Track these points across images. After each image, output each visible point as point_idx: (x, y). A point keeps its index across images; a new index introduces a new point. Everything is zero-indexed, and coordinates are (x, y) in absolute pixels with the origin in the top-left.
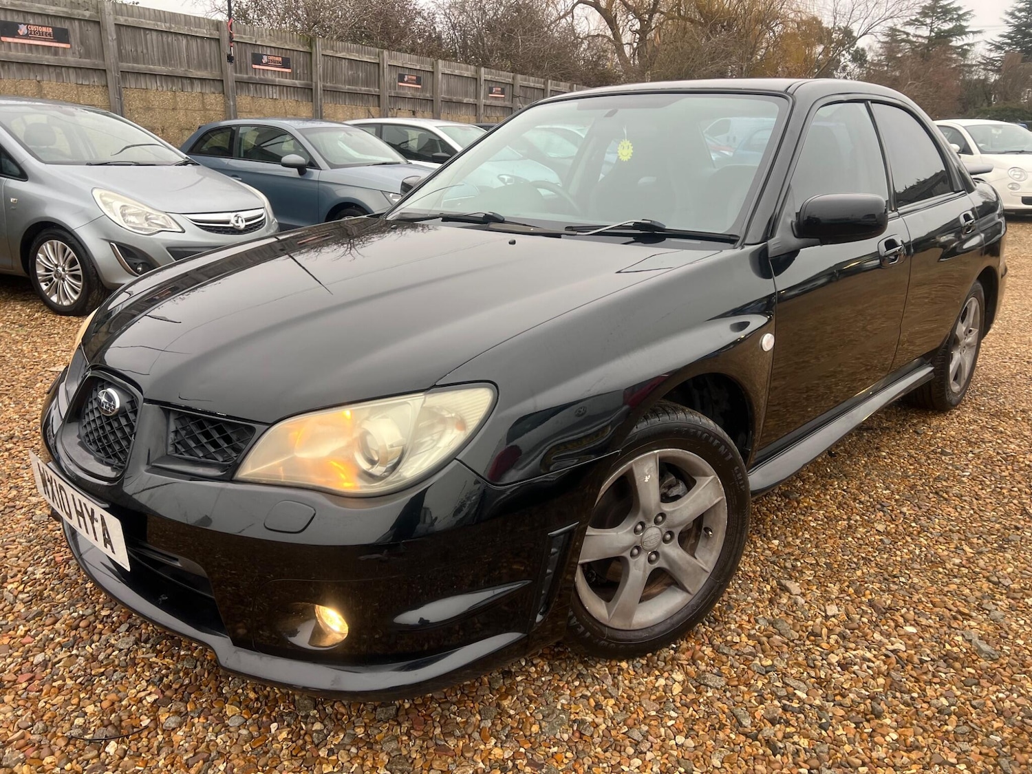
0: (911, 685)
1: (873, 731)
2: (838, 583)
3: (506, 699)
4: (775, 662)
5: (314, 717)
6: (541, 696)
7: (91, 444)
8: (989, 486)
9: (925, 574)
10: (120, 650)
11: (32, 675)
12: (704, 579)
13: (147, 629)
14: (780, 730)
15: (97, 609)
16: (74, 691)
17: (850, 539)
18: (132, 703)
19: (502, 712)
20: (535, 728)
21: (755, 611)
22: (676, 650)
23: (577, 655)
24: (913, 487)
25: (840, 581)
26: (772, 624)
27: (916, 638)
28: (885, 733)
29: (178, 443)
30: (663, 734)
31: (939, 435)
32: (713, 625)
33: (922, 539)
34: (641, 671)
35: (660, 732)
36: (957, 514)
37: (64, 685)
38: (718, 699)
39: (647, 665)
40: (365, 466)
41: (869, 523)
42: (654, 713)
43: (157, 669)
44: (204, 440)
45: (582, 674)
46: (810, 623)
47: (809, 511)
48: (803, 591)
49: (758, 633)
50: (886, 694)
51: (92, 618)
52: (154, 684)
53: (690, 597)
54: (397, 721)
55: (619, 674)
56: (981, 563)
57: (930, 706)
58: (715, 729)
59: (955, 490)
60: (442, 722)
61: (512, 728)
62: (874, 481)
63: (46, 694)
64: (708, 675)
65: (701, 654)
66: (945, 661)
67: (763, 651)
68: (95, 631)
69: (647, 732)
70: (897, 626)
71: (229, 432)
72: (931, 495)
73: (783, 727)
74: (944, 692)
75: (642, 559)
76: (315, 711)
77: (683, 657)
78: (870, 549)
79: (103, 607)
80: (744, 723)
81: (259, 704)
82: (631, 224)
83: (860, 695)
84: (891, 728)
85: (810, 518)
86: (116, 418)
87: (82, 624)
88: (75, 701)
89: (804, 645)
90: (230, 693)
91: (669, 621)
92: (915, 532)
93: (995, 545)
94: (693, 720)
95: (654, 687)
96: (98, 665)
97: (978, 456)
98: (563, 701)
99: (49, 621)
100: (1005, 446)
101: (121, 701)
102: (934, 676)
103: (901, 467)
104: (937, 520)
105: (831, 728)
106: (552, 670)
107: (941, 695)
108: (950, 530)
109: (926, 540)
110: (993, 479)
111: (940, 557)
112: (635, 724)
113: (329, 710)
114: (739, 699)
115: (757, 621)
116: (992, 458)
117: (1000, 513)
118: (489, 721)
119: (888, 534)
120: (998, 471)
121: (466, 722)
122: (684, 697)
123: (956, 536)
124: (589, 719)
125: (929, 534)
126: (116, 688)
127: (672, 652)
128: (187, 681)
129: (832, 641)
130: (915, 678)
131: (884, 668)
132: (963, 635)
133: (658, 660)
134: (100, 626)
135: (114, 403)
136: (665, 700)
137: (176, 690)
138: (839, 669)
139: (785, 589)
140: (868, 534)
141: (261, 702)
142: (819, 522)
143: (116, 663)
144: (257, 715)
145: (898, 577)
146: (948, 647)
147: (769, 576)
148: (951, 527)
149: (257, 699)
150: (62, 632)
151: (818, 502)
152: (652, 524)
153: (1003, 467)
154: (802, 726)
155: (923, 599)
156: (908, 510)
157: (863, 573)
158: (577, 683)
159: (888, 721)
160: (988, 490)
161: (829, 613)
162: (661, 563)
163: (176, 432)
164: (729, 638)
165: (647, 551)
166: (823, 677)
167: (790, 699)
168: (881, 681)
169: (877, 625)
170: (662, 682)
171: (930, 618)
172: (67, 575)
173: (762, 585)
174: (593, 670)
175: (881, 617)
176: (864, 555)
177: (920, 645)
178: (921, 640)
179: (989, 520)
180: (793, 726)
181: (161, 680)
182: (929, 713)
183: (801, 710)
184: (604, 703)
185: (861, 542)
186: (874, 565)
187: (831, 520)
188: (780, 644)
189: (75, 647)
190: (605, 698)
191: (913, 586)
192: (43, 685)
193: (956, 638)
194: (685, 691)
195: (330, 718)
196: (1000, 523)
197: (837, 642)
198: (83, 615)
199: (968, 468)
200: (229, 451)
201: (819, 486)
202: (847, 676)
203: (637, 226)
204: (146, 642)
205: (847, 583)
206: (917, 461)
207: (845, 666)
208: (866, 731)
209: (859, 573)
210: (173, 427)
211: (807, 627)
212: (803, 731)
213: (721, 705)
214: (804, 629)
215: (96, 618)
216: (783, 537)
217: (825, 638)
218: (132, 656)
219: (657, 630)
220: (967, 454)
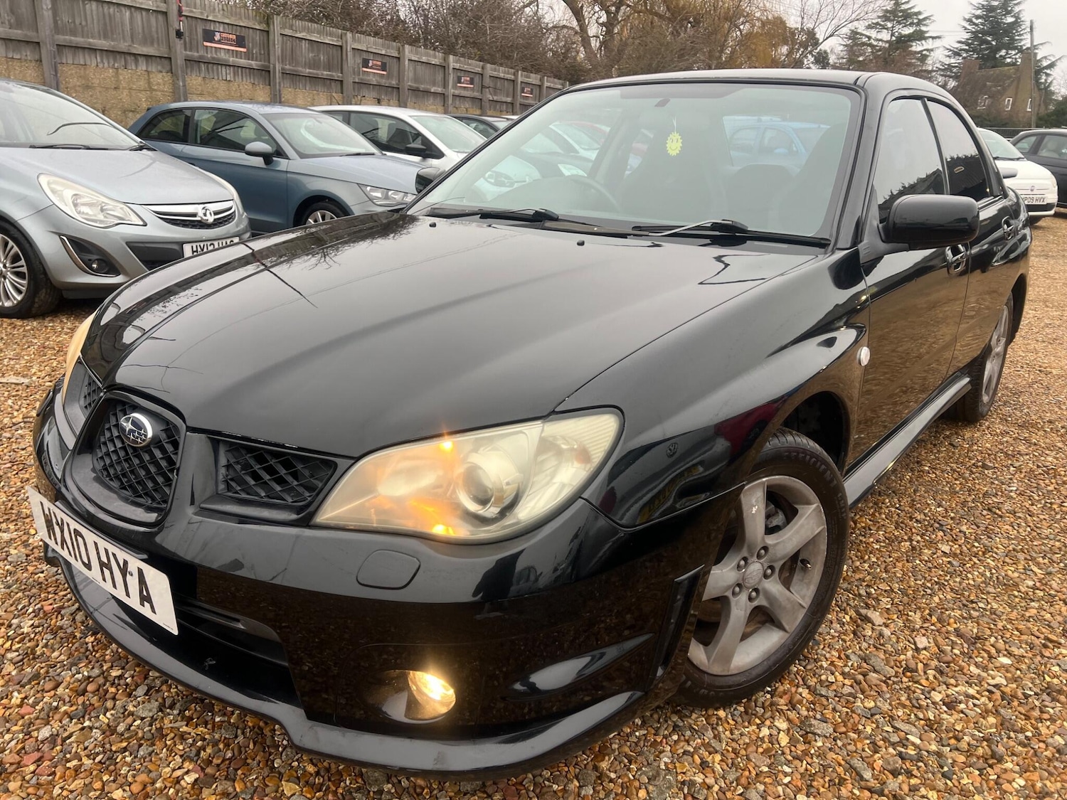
0: (1023, 723)
1: (998, 777)
2: (918, 611)
3: (603, 760)
4: (878, 704)
5: (389, 792)
6: (640, 754)
7: (111, 480)
8: (1039, 501)
9: (1002, 598)
10: (142, 719)
11: (40, 754)
12: (801, 615)
13: (169, 691)
14: (903, 782)
15: (105, 668)
16: (94, 773)
17: (918, 562)
18: (168, 785)
19: (601, 776)
20: (642, 793)
21: (843, 646)
22: (772, 694)
23: (668, 704)
24: (964, 503)
25: (920, 608)
26: (865, 659)
27: (1013, 669)
28: (1011, 779)
29: (232, 480)
30: (781, 793)
31: (975, 447)
32: (804, 664)
33: (989, 561)
34: (739, 720)
35: (777, 791)
36: (1015, 532)
37: (81, 765)
38: (830, 749)
39: (746, 712)
40: (473, 507)
41: (932, 544)
42: (766, 769)
43: (190, 741)
44: (267, 477)
45: (678, 726)
46: (902, 657)
47: (868, 532)
48: (885, 621)
49: (852, 671)
50: (1000, 734)
51: (101, 680)
52: (191, 760)
53: (787, 635)
54: (485, 792)
55: (717, 724)
56: (1054, 585)
57: (1047, 746)
58: (835, 785)
59: (1007, 506)
60: (538, 791)
61: (616, 794)
62: (924, 497)
63: (60, 778)
64: (813, 722)
65: (799, 696)
66: (1048, 694)
67: (863, 692)
68: (107, 696)
69: (765, 791)
70: (991, 657)
71: (300, 467)
72: (985, 512)
73: (905, 778)
74: (1057, 730)
75: (743, 597)
76: (390, 786)
77: (782, 701)
78: (942, 573)
79: (112, 666)
80: (865, 776)
81: (322, 780)
82: (709, 225)
83: (975, 737)
84: (1014, 772)
85: (872, 540)
86: (147, 449)
87: (91, 688)
88: (97, 785)
89: (902, 682)
90: (283, 767)
91: (765, 663)
92: (980, 553)
93: (1062, 565)
94: (810, 776)
95: (758, 737)
96: (119, 739)
97: (1019, 469)
98: (666, 760)
99: (49, 686)
100: (1043, 458)
101: (153, 783)
102: (1042, 712)
103: (948, 482)
104: (998, 540)
105: (955, 776)
106: (644, 723)
107: (1055, 732)
108: (1014, 550)
109: (993, 561)
110: (1040, 493)
111: (1012, 579)
112: (749, 783)
113: (405, 783)
114: (851, 748)
115: (848, 657)
116: (1033, 471)
117: (1057, 531)
118: (591, 787)
119: (955, 555)
120: (1043, 485)
121: (564, 790)
122: (793, 749)
123: (1021, 556)
124: (699, 779)
125: (994, 555)
126: (146, 767)
127: (769, 696)
128: (229, 755)
129: (931, 678)
130: (1024, 715)
131: (990, 705)
132: (1058, 665)
133: (756, 706)
134: (113, 690)
135: (146, 431)
136: (773, 752)
137: (218, 765)
138: (944, 708)
139: (867, 619)
140: (935, 556)
141: (323, 777)
142: (882, 544)
143: (140, 735)
144: (321, 793)
145: (976, 603)
146: (1048, 679)
147: (845, 605)
148: (1013, 546)
149: (318, 773)
150: (67, 699)
151: (875, 522)
152: (755, 558)
153: (1047, 481)
154: (926, 776)
155: (1008, 626)
156: (967, 529)
157: (940, 599)
158: (675, 737)
159: (1009, 765)
160: (1039, 506)
161: (920, 646)
162: (761, 601)
163: (228, 467)
164: (823, 677)
165: (748, 588)
166: (932, 718)
167: (904, 745)
168: (992, 720)
169: (971, 657)
170: (765, 732)
171: (1021, 647)
172: (61, 628)
173: (840, 615)
174: (690, 721)
175: (972, 648)
176: (936, 579)
177: (1019, 677)
178: (1018, 672)
179: (1047, 537)
180: (916, 777)
181: (198, 754)
182: (1048, 753)
183: (920, 758)
184: (709, 759)
185: (930, 565)
186: (949, 590)
187: (893, 542)
188: (879, 682)
189: (87, 717)
190: (710, 754)
191: (993, 612)
192: (56, 767)
193: (1053, 668)
194: (793, 742)
195: (408, 792)
196: (1059, 541)
197: (935, 677)
198: (89, 677)
199: (1013, 483)
200: (301, 490)
201: (871, 505)
202: (956, 716)
203: (715, 226)
204: (172, 707)
205: (927, 611)
206: (961, 475)
207: (951, 704)
208: (991, 777)
209: (936, 599)
210: (223, 461)
211: (900, 662)
212: (928, 782)
213: (835, 756)
214: (898, 665)
215: (105, 678)
216: (850, 561)
217: (922, 674)
218: (158, 726)
219: (754, 673)
220: (1007, 467)
